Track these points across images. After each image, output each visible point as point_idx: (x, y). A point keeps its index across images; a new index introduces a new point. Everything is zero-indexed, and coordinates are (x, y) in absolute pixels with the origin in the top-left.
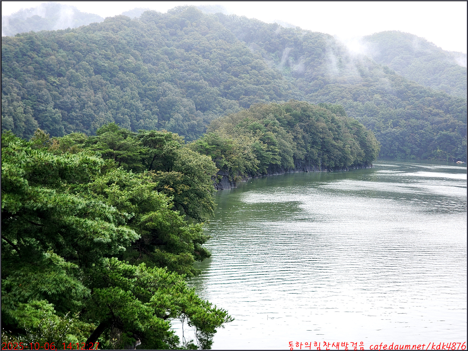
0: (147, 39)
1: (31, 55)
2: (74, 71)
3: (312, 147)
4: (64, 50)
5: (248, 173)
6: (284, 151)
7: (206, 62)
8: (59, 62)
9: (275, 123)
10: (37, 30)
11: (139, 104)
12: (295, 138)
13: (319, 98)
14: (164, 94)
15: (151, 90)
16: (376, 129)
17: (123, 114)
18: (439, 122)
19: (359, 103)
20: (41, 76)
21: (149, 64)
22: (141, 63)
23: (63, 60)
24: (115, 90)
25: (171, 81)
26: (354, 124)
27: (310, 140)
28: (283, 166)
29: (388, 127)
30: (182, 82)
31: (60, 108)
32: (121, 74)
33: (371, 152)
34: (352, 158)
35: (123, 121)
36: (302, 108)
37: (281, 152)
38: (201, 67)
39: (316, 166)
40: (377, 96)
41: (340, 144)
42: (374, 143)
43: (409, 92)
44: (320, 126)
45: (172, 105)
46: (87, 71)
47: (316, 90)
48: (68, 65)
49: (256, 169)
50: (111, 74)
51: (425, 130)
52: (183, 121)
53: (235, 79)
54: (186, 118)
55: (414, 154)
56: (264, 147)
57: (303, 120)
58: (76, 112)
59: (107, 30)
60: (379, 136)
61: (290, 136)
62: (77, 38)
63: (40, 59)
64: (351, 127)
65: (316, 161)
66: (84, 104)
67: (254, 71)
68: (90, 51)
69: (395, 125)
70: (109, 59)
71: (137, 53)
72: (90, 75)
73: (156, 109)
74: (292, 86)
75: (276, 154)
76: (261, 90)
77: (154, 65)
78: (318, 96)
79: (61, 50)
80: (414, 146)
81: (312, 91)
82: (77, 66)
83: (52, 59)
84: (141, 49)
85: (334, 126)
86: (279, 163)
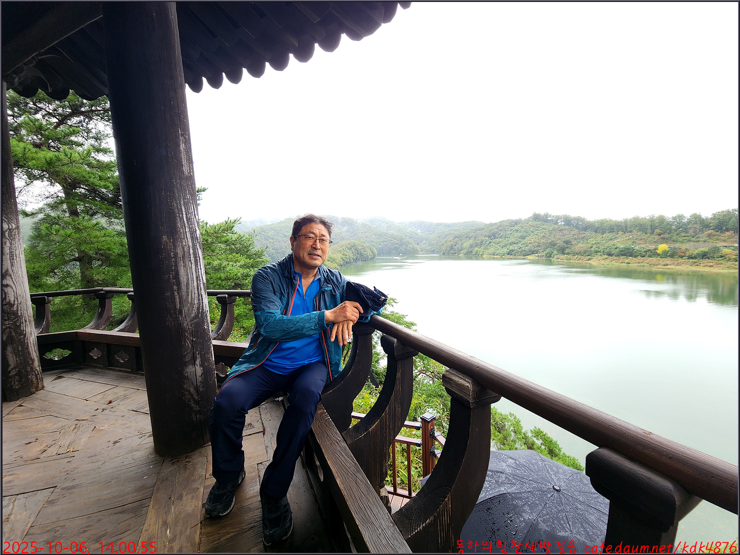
6: (350, 257)
9: (346, 249)
12: (353, 253)
13: (357, 238)
16: (375, 247)
18: (393, 243)
19: (369, 239)
27: (357, 253)
29: (378, 246)
34: (370, 257)
36: (353, 243)
41: (366, 253)
42: (375, 251)
43: (382, 234)
44: (359, 248)
57: (354, 247)
64: (368, 247)
65: (359, 259)
74: (346, 235)
79: (272, 230)
85: (363, 248)
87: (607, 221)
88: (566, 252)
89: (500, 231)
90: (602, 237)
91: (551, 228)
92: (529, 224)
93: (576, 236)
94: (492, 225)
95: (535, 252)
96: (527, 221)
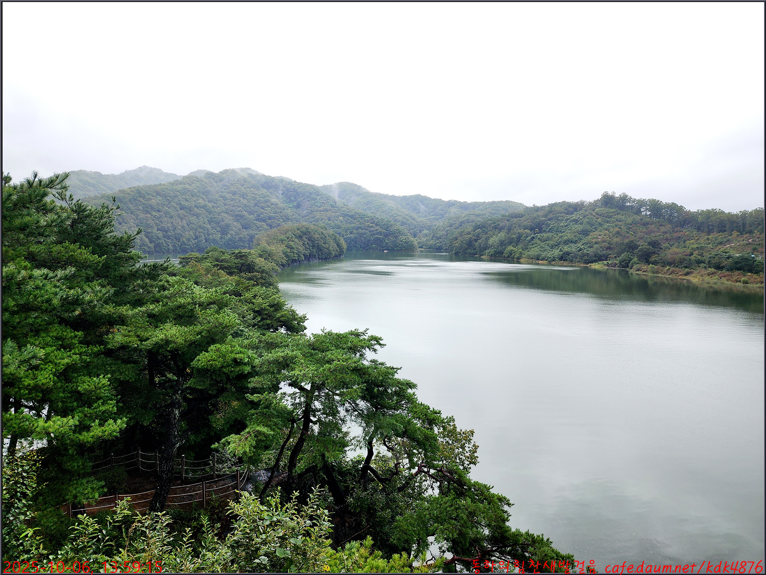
0: (209, 188)
1: (140, 200)
2: (167, 208)
3: (312, 248)
6: (299, 252)
7: (245, 202)
8: (158, 204)
10: (141, 185)
11: (209, 226)
12: (304, 244)
14: (223, 221)
15: (214, 218)
16: (342, 236)
17: (199, 233)
18: (373, 231)
19: (332, 222)
20: (148, 212)
21: (212, 203)
22: (207, 203)
23: (160, 202)
24: (193, 219)
25: (226, 212)
26: (333, 235)
27: (311, 245)
29: (348, 234)
30: (232, 213)
31: (160, 230)
32: (196, 209)
33: (342, 249)
34: (333, 253)
35: (200, 236)
36: (304, 228)
37: (297, 252)
38: (242, 204)
40: (341, 218)
41: (327, 246)
42: (343, 244)
43: (357, 215)
44: (315, 237)
45: (228, 226)
46: (175, 208)
47: (308, 216)
48: (164, 205)
50: (190, 209)
51: (366, 235)
52: (235, 235)
53: (262, 210)
54: (237, 234)
56: (289, 250)
57: (306, 234)
58: (171, 232)
60: (344, 240)
61: (301, 243)
62: (167, 189)
63: (146, 202)
64: (331, 236)
65: (315, 255)
66: (176, 228)
67: (272, 206)
68: (176, 196)
69: (351, 233)
70: (188, 201)
71: (204, 197)
72: (177, 211)
73: (219, 229)
74: (294, 214)
75: (294, 253)
76: (278, 216)
77: (215, 203)
78: (309, 219)
79: (158, 196)
80: (362, 244)
82: (169, 206)
83: (153, 202)
84: (207, 195)
85: (323, 237)
86: (297, 258)
87: (716, 213)
88: (653, 259)
89: (550, 220)
90: (708, 239)
91: (630, 220)
92: (597, 210)
93: (668, 235)
94: (536, 209)
95: (603, 258)
96: (594, 205)
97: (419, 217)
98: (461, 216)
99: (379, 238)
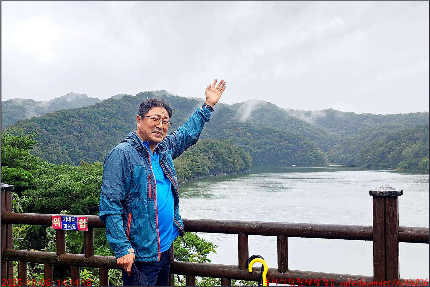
1: (64, 122)
2: (88, 129)
3: (218, 162)
4: (82, 118)
5: (186, 178)
6: (204, 165)
8: (80, 125)
9: (198, 151)
10: (66, 108)
12: (209, 158)
13: (219, 137)
16: (250, 151)
18: (281, 146)
19: (240, 138)
20: (71, 133)
22: (124, 123)
23: (82, 124)
26: (238, 149)
27: (216, 159)
28: (203, 173)
29: (255, 150)
31: (82, 149)
32: (114, 130)
33: (248, 163)
34: (239, 167)
36: (211, 143)
37: (202, 166)
39: (221, 172)
40: (249, 134)
42: (249, 158)
43: (265, 131)
44: (221, 152)
46: (95, 129)
47: (217, 133)
48: (85, 126)
49: (190, 175)
50: (109, 129)
51: (274, 150)
55: (270, 163)
56: (194, 164)
57: (212, 149)
59: (105, 107)
60: (251, 155)
61: (206, 157)
62: (89, 111)
63: (69, 124)
64: (237, 151)
65: (220, 169)
66: (95, 147)
68: (96, 118)
69: (259, 148)
70: (107, 122)
72: (97, 131)
75: (200, 167)
80: (269, 159)
81: (215, 133)
82: (90, 127)
83: (76, 123)
84: (124, 116)
85: (229, 151)
86: (202, 172)
97: (331, 131)
98: (375, 129)
99: (287, 153)
